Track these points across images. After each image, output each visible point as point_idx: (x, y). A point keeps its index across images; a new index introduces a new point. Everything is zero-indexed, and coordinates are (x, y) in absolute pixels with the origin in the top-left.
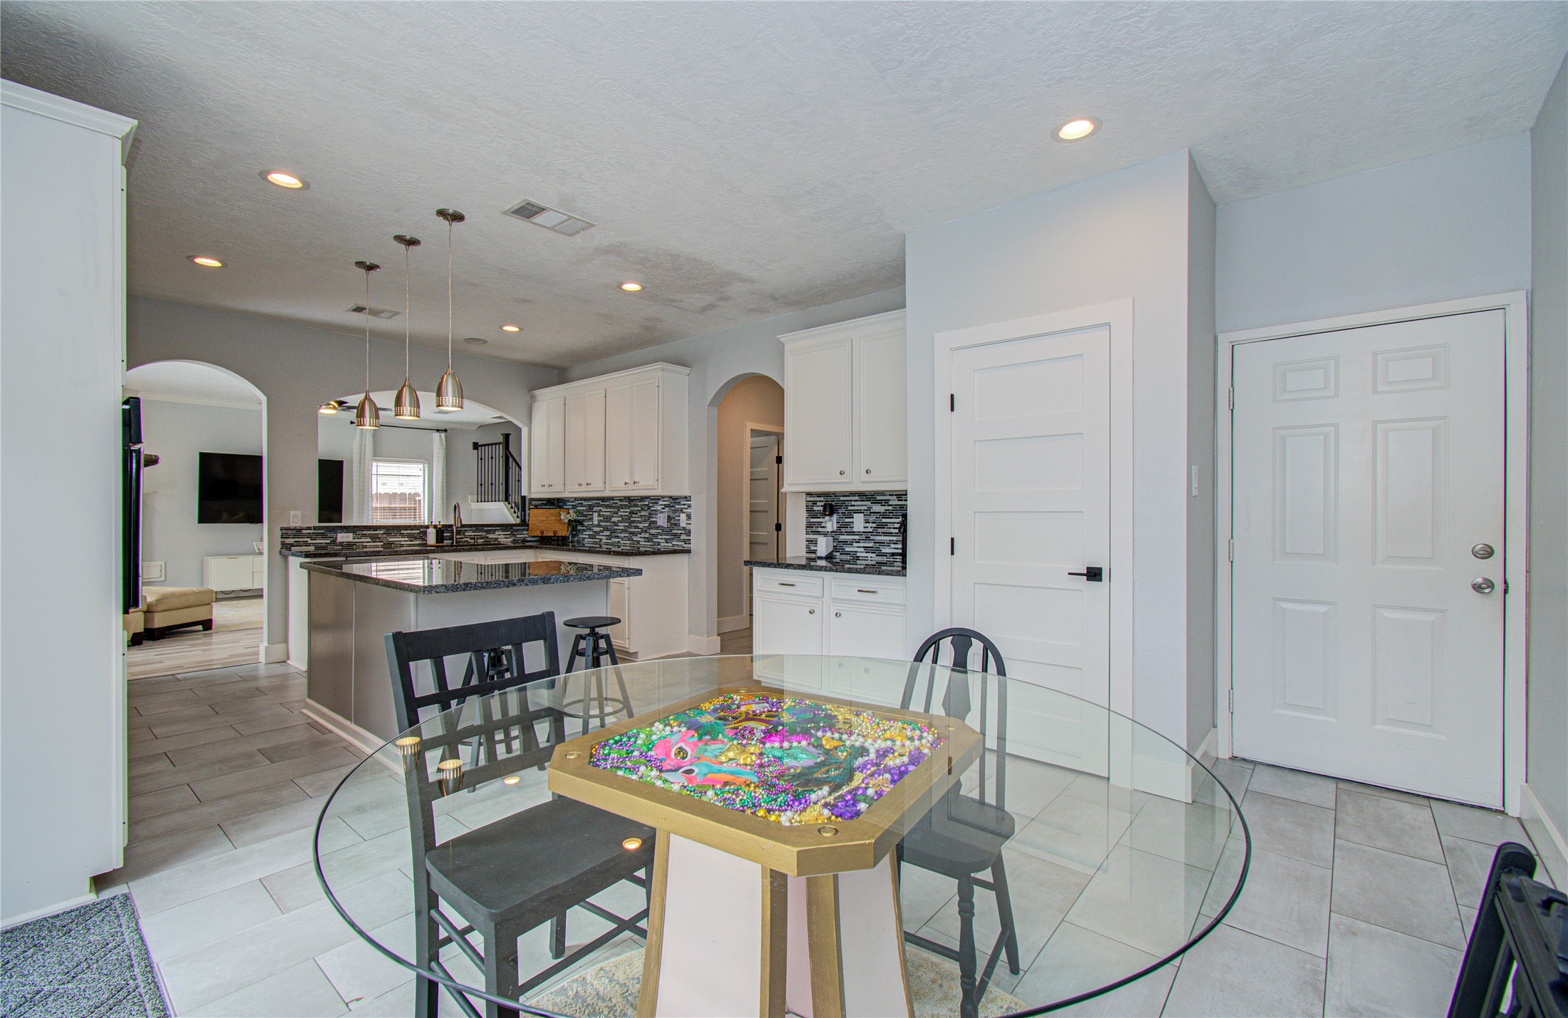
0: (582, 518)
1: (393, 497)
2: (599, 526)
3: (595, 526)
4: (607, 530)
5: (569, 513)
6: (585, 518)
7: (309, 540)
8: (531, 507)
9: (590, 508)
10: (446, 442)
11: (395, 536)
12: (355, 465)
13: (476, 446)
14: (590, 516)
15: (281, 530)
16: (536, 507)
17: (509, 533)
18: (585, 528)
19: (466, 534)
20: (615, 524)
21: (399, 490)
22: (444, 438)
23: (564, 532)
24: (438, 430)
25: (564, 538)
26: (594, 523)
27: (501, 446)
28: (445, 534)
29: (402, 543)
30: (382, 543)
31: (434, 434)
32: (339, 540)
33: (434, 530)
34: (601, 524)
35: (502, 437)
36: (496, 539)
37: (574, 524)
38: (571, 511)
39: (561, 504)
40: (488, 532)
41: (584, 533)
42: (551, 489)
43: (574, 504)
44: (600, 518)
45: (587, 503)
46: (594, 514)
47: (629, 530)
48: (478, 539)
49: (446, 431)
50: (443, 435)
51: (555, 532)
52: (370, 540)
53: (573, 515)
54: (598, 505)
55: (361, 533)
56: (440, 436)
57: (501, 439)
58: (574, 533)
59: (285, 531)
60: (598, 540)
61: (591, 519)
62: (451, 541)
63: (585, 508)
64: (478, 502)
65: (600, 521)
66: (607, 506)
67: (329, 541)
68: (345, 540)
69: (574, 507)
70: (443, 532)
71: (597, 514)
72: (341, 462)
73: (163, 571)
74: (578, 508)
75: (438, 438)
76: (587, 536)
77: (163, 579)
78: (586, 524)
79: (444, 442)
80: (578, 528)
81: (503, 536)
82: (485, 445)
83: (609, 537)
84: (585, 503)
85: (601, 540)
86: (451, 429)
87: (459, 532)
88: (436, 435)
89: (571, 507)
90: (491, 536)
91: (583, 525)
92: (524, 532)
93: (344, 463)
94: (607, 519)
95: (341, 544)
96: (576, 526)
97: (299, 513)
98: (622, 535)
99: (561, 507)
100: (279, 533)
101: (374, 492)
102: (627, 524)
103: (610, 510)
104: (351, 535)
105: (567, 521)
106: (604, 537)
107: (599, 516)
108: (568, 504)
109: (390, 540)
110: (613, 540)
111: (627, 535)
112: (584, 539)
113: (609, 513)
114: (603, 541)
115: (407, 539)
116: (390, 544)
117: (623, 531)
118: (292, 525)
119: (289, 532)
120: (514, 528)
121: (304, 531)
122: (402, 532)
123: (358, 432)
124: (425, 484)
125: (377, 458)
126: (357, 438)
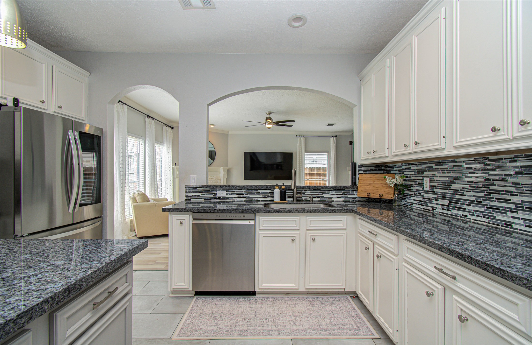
0: (410, 183)
2: (431, 192)
3: (426, 192)
4: (444, 198)
5: (395, 178)
6: (413, 183)
7: (200, 194)
8: (360, 172)
9: (420, 172)
10: (336, 141)
11: (253, 194)
12: (298, 154)
13: (351, 143)
14: (420, 182)
15: (186, 187)
16: (365, 172)
17: (341, 193)
18: (413, 193)
19: (306, 194)
20: (460, 193)
22: (335, 140)
23: (389, 195)
24: (333, 136)
25: (390, 201)
26: (425, 189)
28: (287, 194)
29: (258, 199)
30: (245, 199)
31: (331, 138)
32: (218, 195)
33: (279, 190)
34: (435, 190)
36: (330, 199)
37: (401, 188)
38: (397, 176)
39: (388, 169)
40: (324, 192)
41: (412, 198)
42: (377, 155)
43: (401, 169)
44: (432, 184)
45: (416, 168)
46: (425, 179)
47: (485, 202)
48: (313, 198)
49: (336, 136)
50: (335, 138)
51: (381, 195)
52: (237, 196)
53: (399, 180)
54: (431, 169)
55: (231, 191)
56: (334, 139)
58: (402, 196)
59: (187, 188)
60: (431, 209)
61: (421, 184)
62: (292, 199)
63: (413, 173)
65: (432, 187)
66: (443, 170)
67: (212, 196)
68: (221, 195)
69: (401, 172)
70: (285, 192)
71: (428, 179)
74: (405, 173)
75: (333, 140)
76: (416, 202)
78: (414, 188)
80: (406, 192)
81: (336, 196)
83: (448, 207)
84: (412, 168)
85: (434, 209)
86: (340, 135)
87: (298, 192)
89: (397, 172)
90: (326, 195)
91: (410, 190)
92: (354, 193)
93: (293, 153)
94: (442, 185)
95: (219, 198)
96: (403, 190)
97: (195, 176)
98: (472, 208)
99: (388, 172)
100: (184, 189)
101: (305, 167)
102: (483, 195)
103: (449, 175)
104: (225, 192)
105: (392, 185)
106: (440, 207)
107: (431, 181)
108: (395, 169)
109: (250, 196)
110: (453, 211)
111: (483, 210)
112: (412, 204)
113: (447, 179)
114: (437, 210)
115: (262, 196)
116: (250, 199)
117: (471, 203)
118: (192, 185)
119: (190, 189)
120: (346, 189)
121: (198, 189)
122: (259, 191)
123: (299, 140)
124: (327, 162)
125: (307, 151)
126: (298, 142)
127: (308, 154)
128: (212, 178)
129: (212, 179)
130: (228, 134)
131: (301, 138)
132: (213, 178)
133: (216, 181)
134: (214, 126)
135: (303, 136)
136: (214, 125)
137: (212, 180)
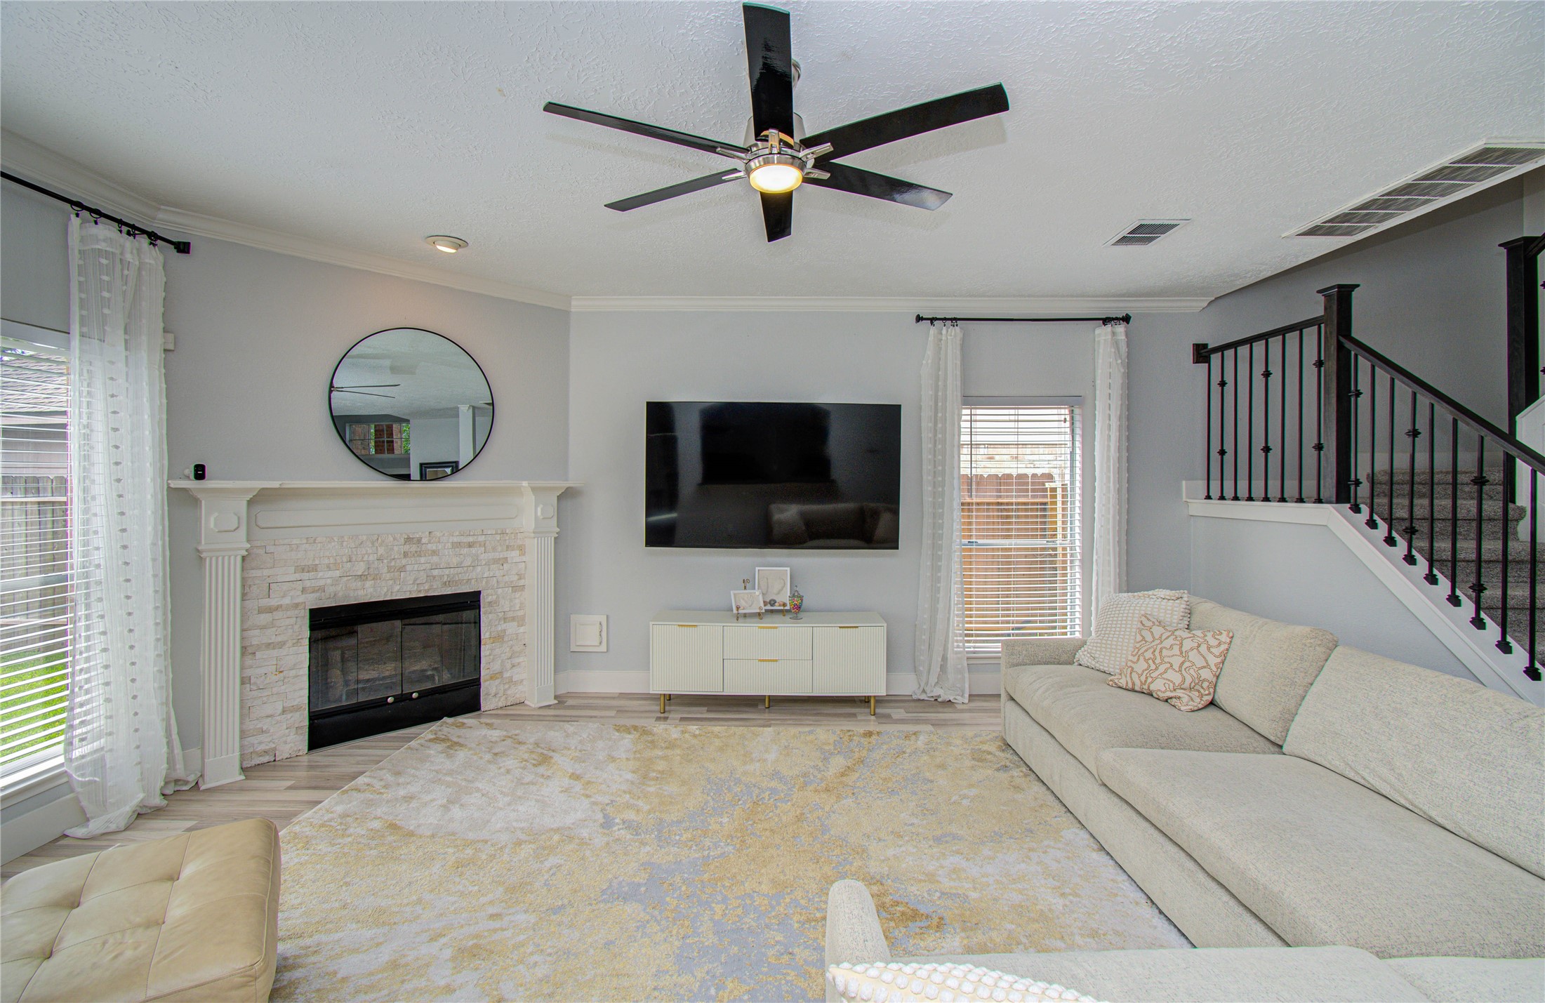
1: (1002, 481)
10: (1128, 348)
12: (926, 414)
13: (1202, 354)
21: (1013, 469)
22: (1121, 338)
24: (1106, 321)
27: (1311, 334)
31: (1098, 331)
35: (1321, 298)
49: (1126, 319)
50: (1121, 329)
56: (1114, 334)
57: (1317, 308)
64: (1208, 497)
72: (897, 408)
73: (604, 634)
75: (1108, 339)
77: (603, 648)
79: (1124, 349)
82: (1222, 349)
88: (1103, 332)
93: (902, 407)
123: (931, 338)
124: (1072, 453)
125: (971, 400)
126: (930, 352)
127: (979, 412)
128: (471, 539)
129: (470, 545)
130: (566, 314)
131: (944, 332)
132: (482, 538)
133: (497, 555)
134: (458, 247)
135: (951, 319)
136: (460, 243)
137: (473, 550)
